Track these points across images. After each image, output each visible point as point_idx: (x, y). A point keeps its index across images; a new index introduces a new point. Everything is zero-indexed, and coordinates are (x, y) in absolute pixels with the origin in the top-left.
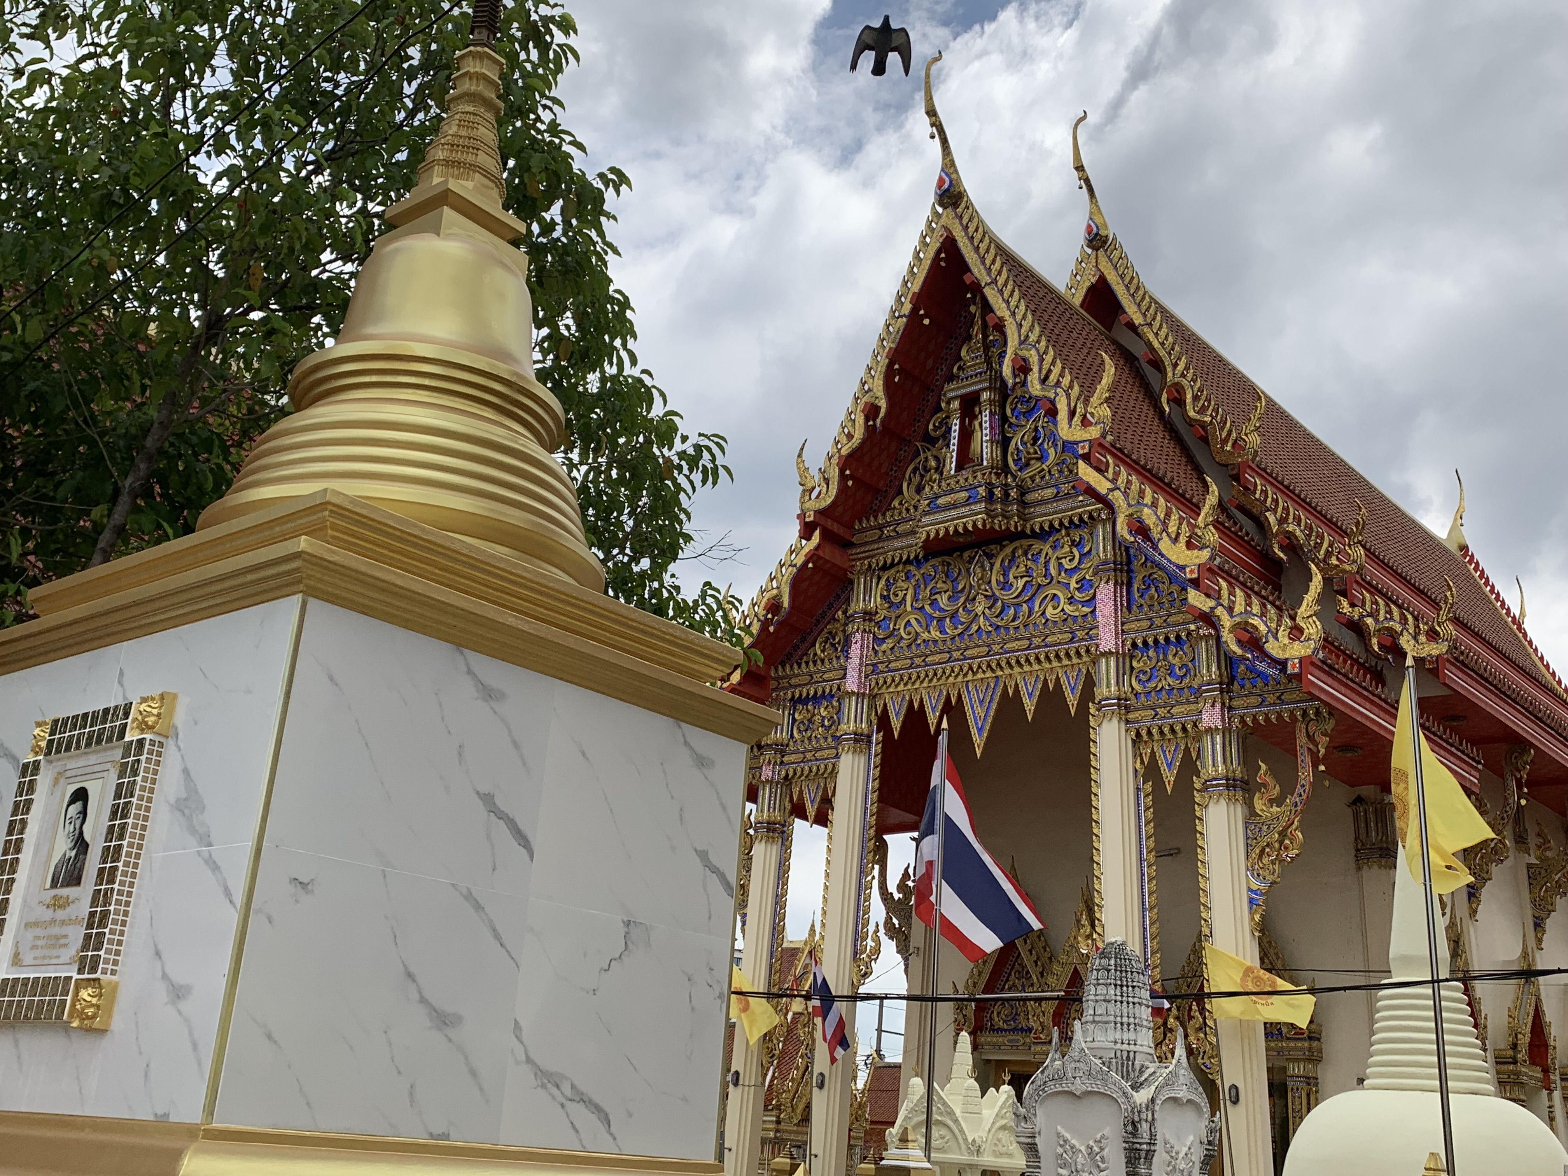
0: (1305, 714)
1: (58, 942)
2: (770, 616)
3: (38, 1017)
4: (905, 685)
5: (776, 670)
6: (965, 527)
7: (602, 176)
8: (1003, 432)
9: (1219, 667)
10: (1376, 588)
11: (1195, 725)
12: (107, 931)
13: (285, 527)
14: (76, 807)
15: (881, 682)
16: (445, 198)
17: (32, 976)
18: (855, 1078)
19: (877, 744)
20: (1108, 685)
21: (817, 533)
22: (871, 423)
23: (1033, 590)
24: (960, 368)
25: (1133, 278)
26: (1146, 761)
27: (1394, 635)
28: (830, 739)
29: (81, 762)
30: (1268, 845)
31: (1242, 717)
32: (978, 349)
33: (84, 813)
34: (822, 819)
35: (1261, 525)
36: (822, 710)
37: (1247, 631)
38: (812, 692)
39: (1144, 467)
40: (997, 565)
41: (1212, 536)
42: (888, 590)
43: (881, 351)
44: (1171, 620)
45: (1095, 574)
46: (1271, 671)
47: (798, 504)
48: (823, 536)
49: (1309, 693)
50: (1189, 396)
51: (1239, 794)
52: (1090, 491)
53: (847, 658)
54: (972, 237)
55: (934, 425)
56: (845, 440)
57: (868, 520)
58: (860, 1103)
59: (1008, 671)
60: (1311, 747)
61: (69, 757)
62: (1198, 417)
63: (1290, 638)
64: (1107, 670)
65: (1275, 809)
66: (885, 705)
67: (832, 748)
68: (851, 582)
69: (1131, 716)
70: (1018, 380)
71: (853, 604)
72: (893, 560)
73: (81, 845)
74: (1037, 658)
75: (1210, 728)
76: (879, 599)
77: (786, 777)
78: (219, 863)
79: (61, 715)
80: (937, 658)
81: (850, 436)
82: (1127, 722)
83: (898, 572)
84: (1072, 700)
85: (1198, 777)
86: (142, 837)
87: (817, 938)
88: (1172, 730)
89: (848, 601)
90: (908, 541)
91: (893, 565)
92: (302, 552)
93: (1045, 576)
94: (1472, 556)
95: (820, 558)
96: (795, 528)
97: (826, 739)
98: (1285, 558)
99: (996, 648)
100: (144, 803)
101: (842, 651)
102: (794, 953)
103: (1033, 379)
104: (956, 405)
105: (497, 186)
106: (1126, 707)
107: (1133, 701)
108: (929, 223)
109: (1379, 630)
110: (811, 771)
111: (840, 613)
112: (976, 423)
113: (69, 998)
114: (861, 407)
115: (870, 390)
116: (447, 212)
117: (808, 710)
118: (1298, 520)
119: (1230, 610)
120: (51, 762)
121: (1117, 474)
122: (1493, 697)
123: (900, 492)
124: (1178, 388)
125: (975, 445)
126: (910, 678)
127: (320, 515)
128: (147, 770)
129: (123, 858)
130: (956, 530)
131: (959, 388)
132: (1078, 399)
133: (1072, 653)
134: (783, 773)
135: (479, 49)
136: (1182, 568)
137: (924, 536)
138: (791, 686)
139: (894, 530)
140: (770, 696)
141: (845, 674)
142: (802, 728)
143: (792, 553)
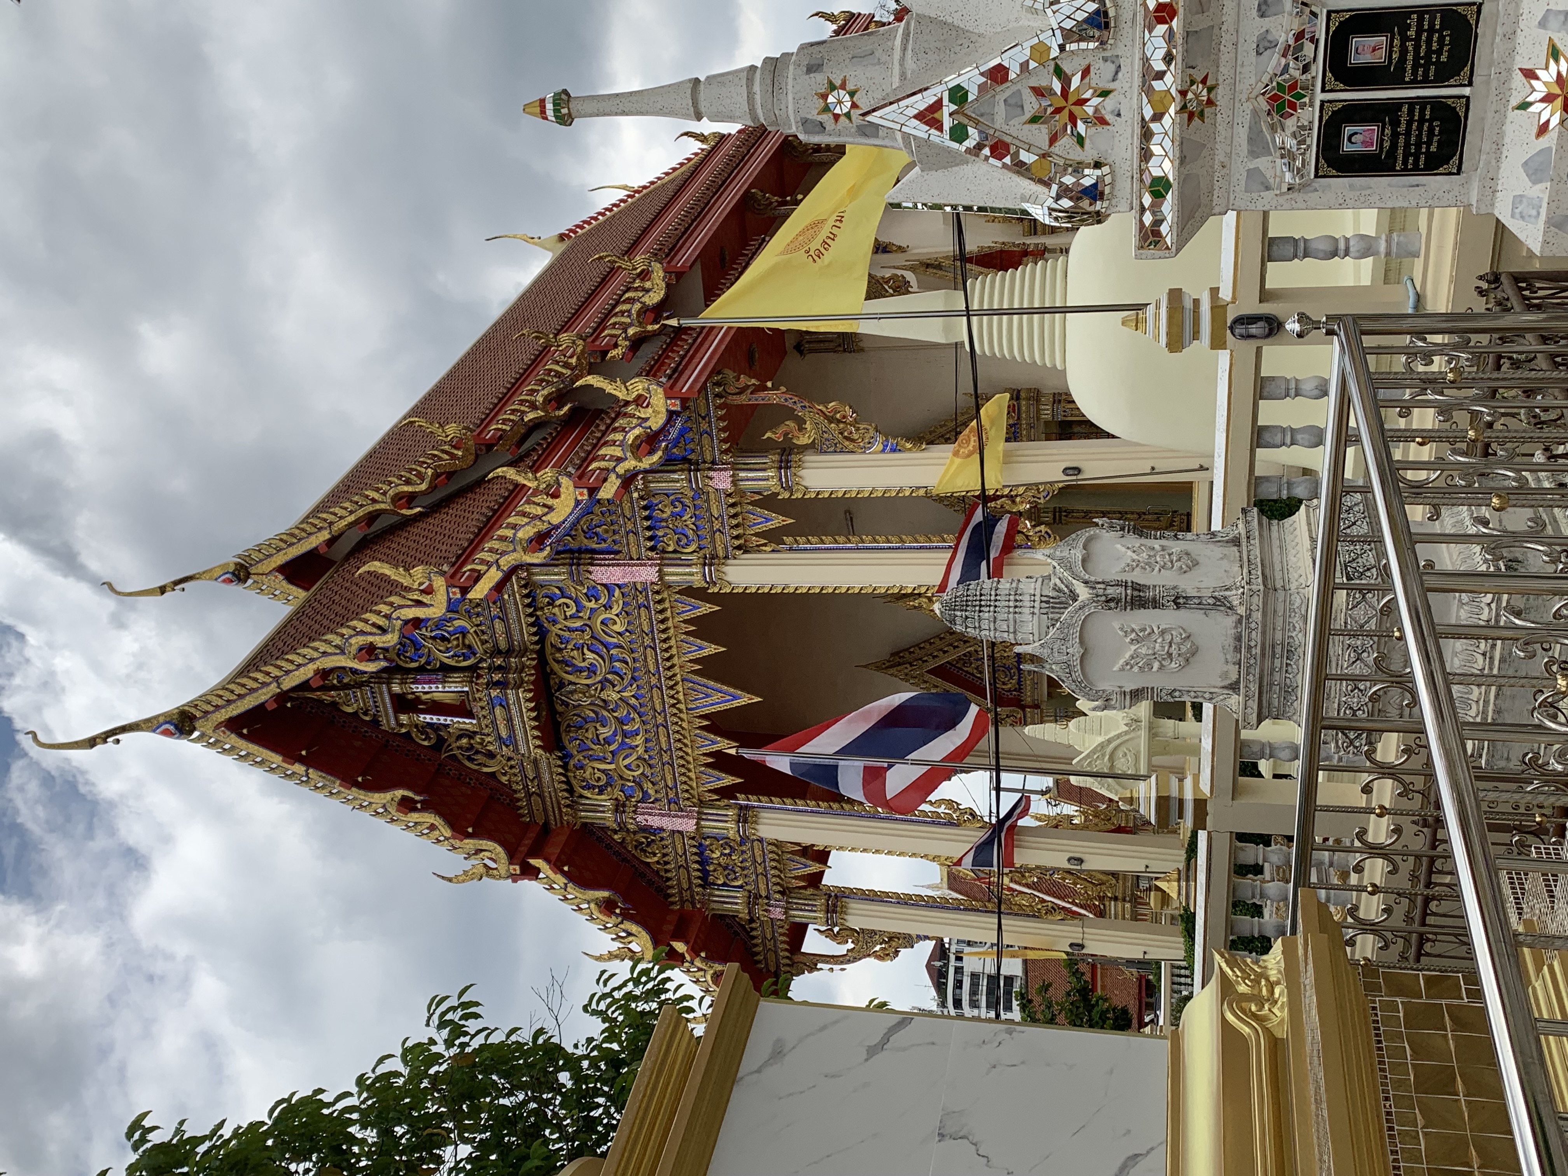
0: (718, 396)
2: (618, 911)
4: (689, 770)
5: (673, 903)
6: (532, 710)
7: (136, 1147)
8: (435, 671)
9: (674, 472)
10: (600, 324)
11: (729, 495)
15: (686, 795)
19: (749, 800)
20: (692, 574)
21: (532, 861)
22: (419, 805)
23: (597, 644)
24: (366, 713)
25: (281, 540)
26: (764, 541)
27: (645, 310)
28: (744, 848)
30: (841, 433)
31: (722, 452)
32: (347, 695)
34: (822, 856)
35: (537, 425)
36: (714, 856)
37: (640, 445)
38: (696, 866)
39: (477, 535)
40: (571, 678)
41: (547, 474)
42: (594, 787)
43: (343, 795)
44: (628, 514)
45: (582, 584)
46: (678, 425)
47: (502, 881)
48: (536, 856)
49: (699, 392)
50: (406, 488)
51: (795, 458)
52: (499, 587)
53: (662, 829)
54: (228, 701)
55: (424, 740)
56: (437, 833)
57: (521, 808)
58: (1095, 816)
59: (677, 669)
60: (749, 391)
62: (427, 480)
63: (647, 406)
64: (676, 575)
65: (808, 426)
66: (710, 791)
67: (752, 847)
68: (584, 825)
69: (721, 554)
70: (381, 656)
71: (608, 824)
72: (563, 782)
74: (664, 641)
75: (732, 482)
76: (603, 797)
77: (782, 893)
80: (663, 740)
81: (432, 827)
82: (726, 557)
83: (575, 777)
84: (706, 608)
85: (778, 494)
88: (734, 516)
89: (604, 829)
90: (543, 765)
91: (568, 783)
93: (583, 632)
94: (570, 230)
95: (558, 859)
96: (526, 884)
97: (743, 852)
98: (569, 406)
99: (654, 681)
101: (655, 835)
103: (380, 641)
104: (404, 718)
106: (712, 558)
107: (707, 552)
108: (210, 745)
109: (640, 323)
110: (775, 868)
111: (616, 837)
112: (424, 697)
114: (401, 816)
115: (384, 806)
117: (715, 870)
118: (532, 392)
119: (619, 460)
121: (483, 562)
122: (703, 224)
123: (493, 774)
124: (398, 498)
125: (447, 698)
126: (683, 766)
130: (534, 719)
131: (387, 715)
132: (404, 597)
133: (659, 607)
134: (778, 896)
136: (578, 503)
137: (540, 751)
138: (690, 888)
139: (532, 781)
140: (700, 909)
141: (678, 831)
142: (732, 876)
143: (553, 888)
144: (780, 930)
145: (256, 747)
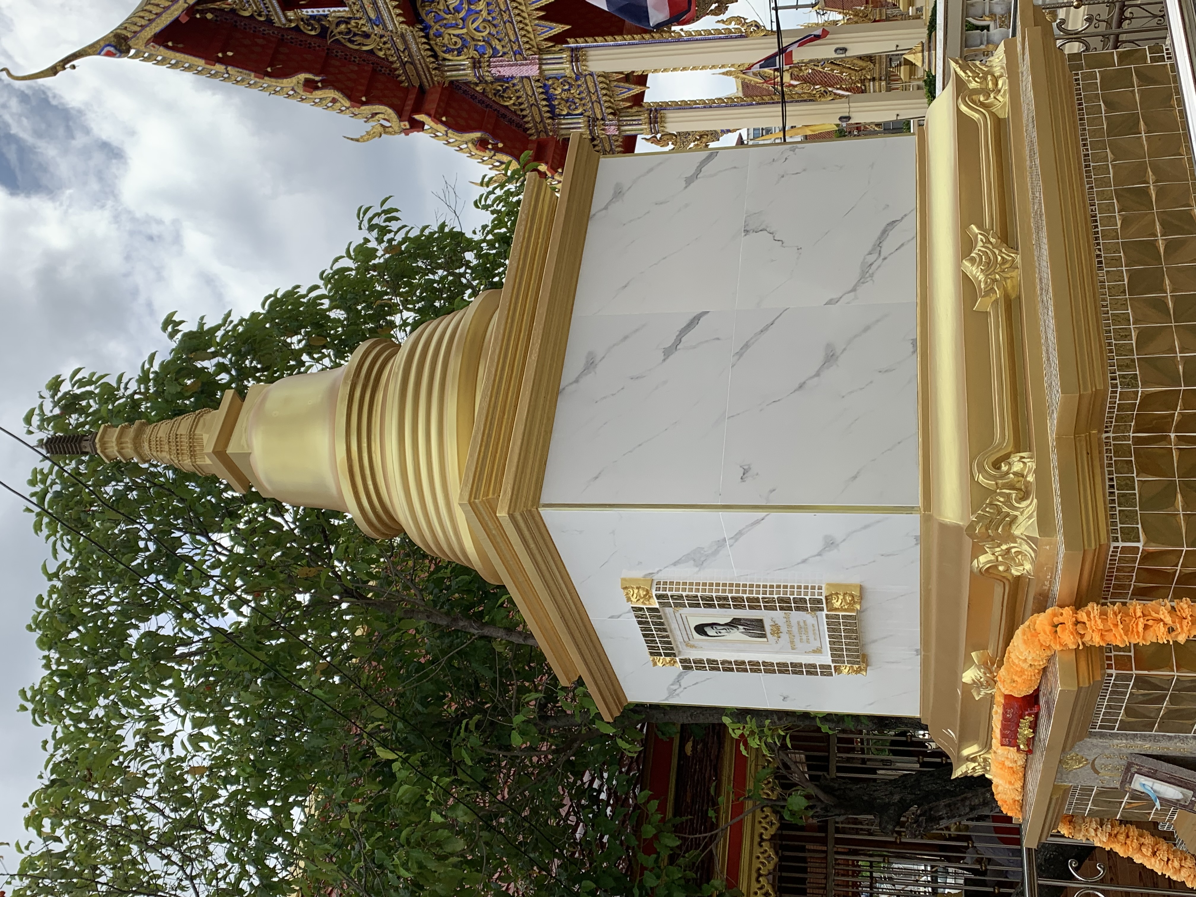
1: (803, 628)
2: (490, 146)
3: (856, 631)
4: (526, 25)
5: (531, 135)
7: (171, 336)
12: (792, 597)
13: (492, 527)
14: (710, 631)
15: (528, 46)
16: (220, 453)
17: (828, 640)
18: (835, 23)
19: (577, 42)
21: (417, 117)
22: (320, 85)
24: (260, 15)
28: (579, 83)
29: (677, 633)
32: (241, 2)
33: (712, 625)
34: (642, 80)
36: (557, 92)
38: (544, 103)
42: (453, 50)
43: (260, 84)
47: (397, 136)
48: (419, 112)
53: (513, 77)
54: (149, 20)
55: (311, 30)
56: (338, 104)
57: (399, 76)
58: (855, 15)
61: (675, 641)
66: (545, 40)
67: (585, 80)
68: (451, 82)
71: (470, 79)
72: (428, 50)
73: (734, 623)
76: (461, 57)
77: (614, 114)
78: (737, 531)
79: (647, 651)
81: (334, 101)
83: (436, 44)
86: (724, 585)
87: (733, 69)
89: (467, 83)
90: (410, 38)
91: (432, 49)
92: (509, 514)
95: (436, 112)
96: (416, 136)
97: (579, 86)
100: (701, 587)
101: (508, 83)
102: (746, 86)
104: (290, 14)
105: (202, 416)
108: (146, 59)
110: (606, 95)
111: (478, 89)
113: (841, 614)
114: (308, 95)
115: (293, 89)
116: (231, 450)
117: (559, 104)
120: (679, 652)
123: (371, 52)
126: (521, 22)
127: (479, 505)
128: (678, 590)
129: (741, 595)
131: (276, 13)
134: (611, 117)
135: (98, 446)
137: (404, 26)
138: (542, 121)
139: (403, 52)
140: (552, 136)
141: (526, 77)
142: (573, 107)
143: (437, 136)
144: (616, 143)
145: (182, 55)
